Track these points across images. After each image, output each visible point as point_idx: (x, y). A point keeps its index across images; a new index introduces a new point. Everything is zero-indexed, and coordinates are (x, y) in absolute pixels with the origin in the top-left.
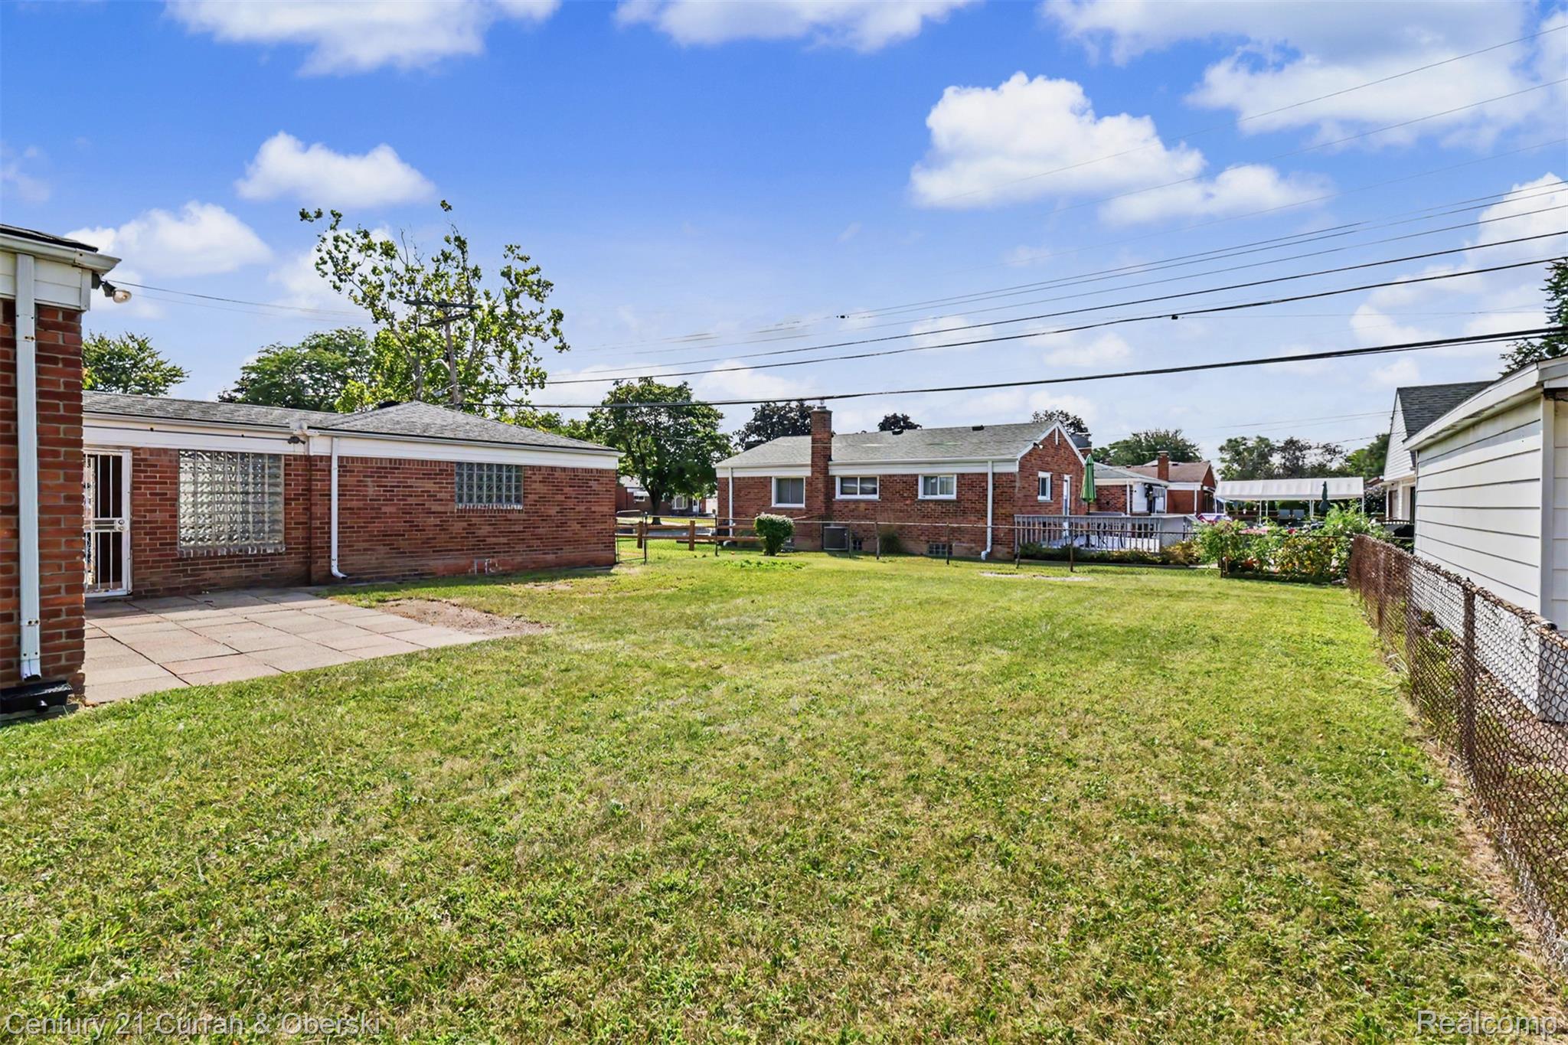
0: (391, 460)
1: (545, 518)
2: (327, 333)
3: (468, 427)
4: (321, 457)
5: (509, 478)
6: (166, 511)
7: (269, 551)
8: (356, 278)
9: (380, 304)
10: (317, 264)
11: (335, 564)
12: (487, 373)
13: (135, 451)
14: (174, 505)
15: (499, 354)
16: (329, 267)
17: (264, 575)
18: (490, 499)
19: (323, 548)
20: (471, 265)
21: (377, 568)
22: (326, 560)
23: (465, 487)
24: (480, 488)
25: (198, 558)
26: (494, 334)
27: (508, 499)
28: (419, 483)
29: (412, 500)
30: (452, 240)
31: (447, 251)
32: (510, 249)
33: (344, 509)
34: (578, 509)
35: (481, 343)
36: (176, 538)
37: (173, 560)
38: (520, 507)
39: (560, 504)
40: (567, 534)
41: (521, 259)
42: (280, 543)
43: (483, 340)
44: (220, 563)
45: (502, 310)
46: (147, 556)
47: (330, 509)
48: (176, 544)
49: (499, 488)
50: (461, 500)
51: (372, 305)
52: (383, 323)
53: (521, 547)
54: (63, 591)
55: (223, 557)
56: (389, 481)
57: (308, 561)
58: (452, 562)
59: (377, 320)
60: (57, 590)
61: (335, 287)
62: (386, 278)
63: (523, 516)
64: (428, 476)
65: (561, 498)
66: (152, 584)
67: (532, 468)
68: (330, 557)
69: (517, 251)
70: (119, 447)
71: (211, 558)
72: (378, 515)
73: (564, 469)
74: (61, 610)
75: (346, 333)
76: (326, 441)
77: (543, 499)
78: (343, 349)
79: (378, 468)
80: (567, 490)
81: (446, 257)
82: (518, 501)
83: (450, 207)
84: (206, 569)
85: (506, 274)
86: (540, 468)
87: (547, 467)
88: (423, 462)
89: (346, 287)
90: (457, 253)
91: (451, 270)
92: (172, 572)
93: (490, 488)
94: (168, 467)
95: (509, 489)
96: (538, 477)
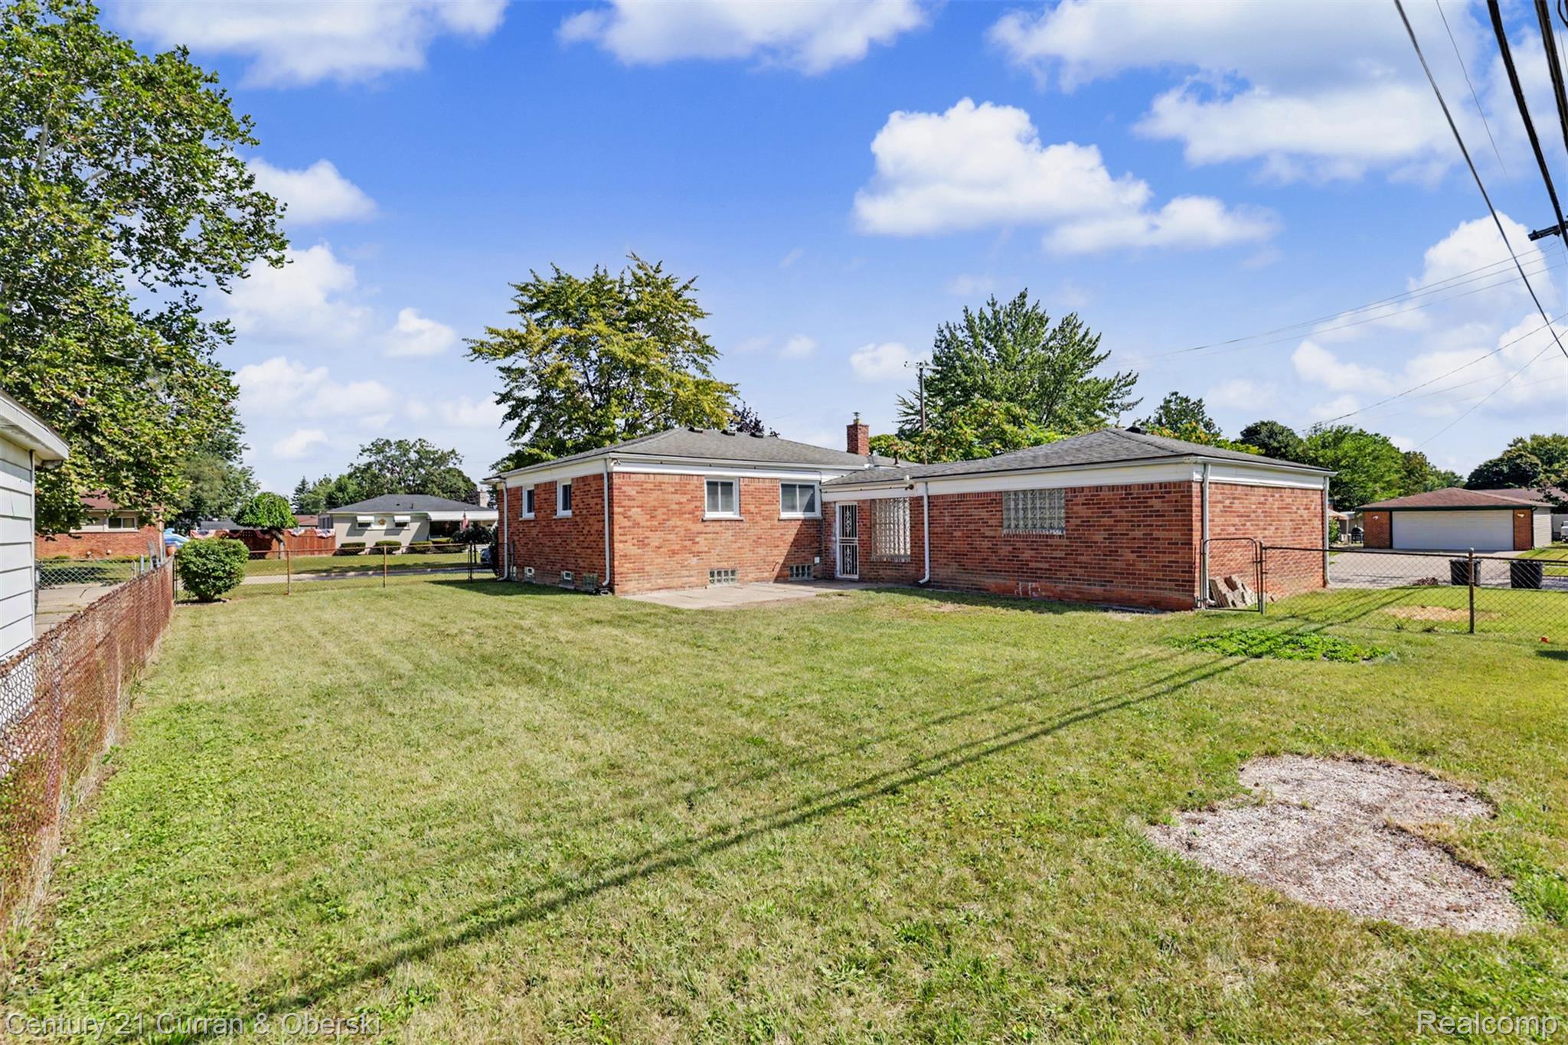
0: (958, 495)
1: (1089, 545)
4: (921, 497)
5: (1052, 503)
6: (867, 534)
7: (903, 561)
11: (927, 573)
13: (858, 501)
14: (869, 531)
17: (902, 576)
21: (951, 579)
23: (1012, 512)
24: (1025, 514)
25: (878, 562)
27: (1051, 524)
28: (977, 511)
29: (972, 527)
33: (932, 535)
36: (871, 550)
37: (870, 562)
38: (1061, 532)
39: (1108, 528)
40: (1119, 564)
42: (909, 556)
44: (885, 566)
46: (862, 559)
47: (923, 536)
48: (871, 553)
49: (1042, 514)
50: (1008, 527)
53: (1064, 575)
55: (885, 562)
56: (958, 511)
58: (1001, 581)
63: (1065, 542)
64: (983, 505)
65: (1107, 522)
66: (864, 574)
67: (1073, 489)
68: (925, 568)
70: (855, 501)
71: (881, 562)
72: (952, 538)
73: (1113, 488)
76: (923, 485)
77: (1086, 522)
79: (950, 502)
80: (1117, 511)
82: (1060, 527)
84: (880, 569)
86: (1083, 488)
87: (1090, 488)
88: (978, 495)
92: (870, 569)
93: (1033, 513)
94: (868, 510)
95: (1051, 513)
96: (1081, 500)
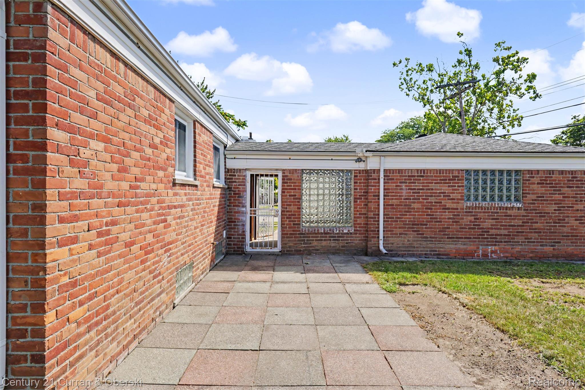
0: (418, 170)
1: (542, 215)
2: (406, 121)
3: (474, 144)
4: (374, 170)
5: (509, 182)
6: (296, 205)
7: (345, 231)
8: (416, 87)
9: (426, 98)
10: (400, 86)
11: (381, 242)
12: (482, 124)
13: (284, 171)
14: (299, 202)
15: (491, 110)
16: (404, 86)
17: (342, 247)
18: (492, 199)
19: (375, 231)
20: (473, 63)
21: (408, 247)
22: (376, 239)
23: (472, 188)
24: (484, 189)
25: (311, 234)
26: (488, 98)
27: (509, 199)
28: (438, 186)
29: (432, 199)
30: (463, 51)
31: (460, 58)
32: (498, 45)
33: (387, 205)
34: (576, 207)
35: (479, 105)
36: (300, 221)
37: (299, 234)
38: (519, 205)
39: (558, 202)
40: (565, 229)
41: (506, 49)
42: (351, 226)
43: (481, 103)
44: (321, 237)
45: (493, 83)
46: (287, 231)
47: (379, 205)
48: (299, 224)
49: (500, 190)
50: (469, 200)
51: (423, 99)
52: (428, 107)
53: (521, 239)
54: (29, 309)
55: (322, 233)
56: (417, 185)
57: (366, 240)
58: (461, 247)
59: (425, 105)
60: (23, 308)
61: (407, 95)
62: (429, 83)
63: (523, 212)
64: (444, 181)
65: (557, 197)
66: (290, 247)
67: (530, 172)
68: (378, 237)
69: (503, 45)
70: (277, 170)
71: (316, 234)
72: (409, 209)
73: (562, 172)
74: (26, 330)
75: (414, 119)
76: (377, 159)
77: (540, 198)
78: (413, 127)
79: (409, 176)
80: (565, 190)
81: (460, 62)
82: (517, 200)
83: (462, 34)
84: (313, 240)
85: (496, 60)
86: (538, 172)
87: (544, 171)
88: (440, 171)
89: (411, 93)
90: (467, 58)
91: (463, 69)
92: (298, 240)
93: (492, 189)
94: (297, 180)
95: (509, 190)
96: (536, 180)
